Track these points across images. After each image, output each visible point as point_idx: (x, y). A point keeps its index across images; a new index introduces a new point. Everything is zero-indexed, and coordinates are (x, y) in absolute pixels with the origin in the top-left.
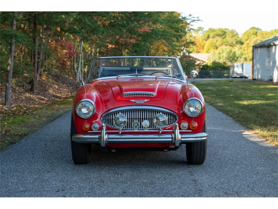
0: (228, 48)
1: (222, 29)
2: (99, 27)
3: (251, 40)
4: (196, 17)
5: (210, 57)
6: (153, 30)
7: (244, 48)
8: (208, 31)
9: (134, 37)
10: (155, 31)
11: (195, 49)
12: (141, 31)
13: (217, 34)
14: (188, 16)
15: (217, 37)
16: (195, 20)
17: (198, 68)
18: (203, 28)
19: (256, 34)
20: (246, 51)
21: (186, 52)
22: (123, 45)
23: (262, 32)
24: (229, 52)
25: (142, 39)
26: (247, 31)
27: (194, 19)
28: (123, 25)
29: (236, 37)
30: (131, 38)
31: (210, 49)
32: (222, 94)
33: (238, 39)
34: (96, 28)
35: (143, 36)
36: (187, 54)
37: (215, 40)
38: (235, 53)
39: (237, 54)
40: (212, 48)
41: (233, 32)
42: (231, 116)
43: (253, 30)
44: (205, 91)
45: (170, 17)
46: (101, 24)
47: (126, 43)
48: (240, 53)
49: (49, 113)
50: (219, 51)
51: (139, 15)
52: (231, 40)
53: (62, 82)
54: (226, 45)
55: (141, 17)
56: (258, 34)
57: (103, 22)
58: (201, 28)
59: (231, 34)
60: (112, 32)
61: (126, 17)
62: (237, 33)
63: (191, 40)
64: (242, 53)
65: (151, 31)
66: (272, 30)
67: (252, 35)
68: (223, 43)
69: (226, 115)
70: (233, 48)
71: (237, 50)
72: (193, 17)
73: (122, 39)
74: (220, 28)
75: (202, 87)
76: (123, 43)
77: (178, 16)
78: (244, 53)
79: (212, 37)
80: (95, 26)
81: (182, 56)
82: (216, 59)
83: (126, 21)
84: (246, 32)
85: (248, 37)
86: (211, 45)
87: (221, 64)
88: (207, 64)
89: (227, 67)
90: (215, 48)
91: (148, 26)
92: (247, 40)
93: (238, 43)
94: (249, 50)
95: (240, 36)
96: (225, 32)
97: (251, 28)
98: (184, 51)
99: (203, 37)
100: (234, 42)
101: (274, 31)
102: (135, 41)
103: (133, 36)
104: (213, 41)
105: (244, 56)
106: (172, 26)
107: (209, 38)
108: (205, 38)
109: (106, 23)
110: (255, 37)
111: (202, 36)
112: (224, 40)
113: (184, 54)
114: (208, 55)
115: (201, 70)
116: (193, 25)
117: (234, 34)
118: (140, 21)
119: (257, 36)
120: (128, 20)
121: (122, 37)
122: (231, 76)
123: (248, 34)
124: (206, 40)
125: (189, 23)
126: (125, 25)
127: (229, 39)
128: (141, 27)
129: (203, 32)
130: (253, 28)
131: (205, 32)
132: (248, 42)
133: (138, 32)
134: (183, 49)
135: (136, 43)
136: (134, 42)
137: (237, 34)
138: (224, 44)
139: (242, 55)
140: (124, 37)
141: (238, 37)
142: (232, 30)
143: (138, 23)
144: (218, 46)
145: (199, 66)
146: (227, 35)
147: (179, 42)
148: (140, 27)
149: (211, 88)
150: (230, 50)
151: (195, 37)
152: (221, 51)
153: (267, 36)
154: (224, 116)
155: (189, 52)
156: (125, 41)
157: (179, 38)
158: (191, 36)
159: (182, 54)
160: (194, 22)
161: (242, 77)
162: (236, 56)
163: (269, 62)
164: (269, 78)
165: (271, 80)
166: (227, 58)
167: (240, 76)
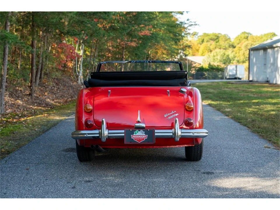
0: (222, 51)
1: (216, 34)
2: (99, 30)
3: (242, 44)
4: (193, 22)
5: (205, 59)
6: (152, 34)
7: (236, 51)
8: (203, 36)
9: (135, 40)
10: (155, 35)
11: (190, 52)
12: (141, 35)
13: (211, 38)
14: (186, 20)
15: (211, 41)
16: (192, 25)
17: (194, 70)
18: (198, 33)
19: (247, 38)
20: (237, 54)
21: (183, 55)
22: (124, 48)
23: (252, 36)
24: (223, 54)
25: (143, 43)
26: (239, 36)
27: (191, 23)
28: (124, 28)
29: (228, 41)
30: (131, 41)
31: (204, 52)
32: (224, 97)
33: (231, 43)
34: (97, 30)
35: (143, 39)
36: (184, 57)
37: (209, 44)
38: (228, 56)
39: (230, 57)
40: (207, 51)
41: (226, 37)
42: (245, 125)
43: (244, 34)
44: (207, 94)
45: (169, 22)
46: (102, 27)
47: (127, 46)
48: (233, 56)
49: (44, 121)
50: (214, 54)
51: (140, 19)
52: (224, 44)
53: (63, 85)
54: (220, 48)
55: (142, 20)
56: (249, 38)
57: (104, 25)
58: (196, 32)
59: (224, 38)
60: (112, 35)
61: (126, 21)
62: (229, 37)
63: (187, 44)
64: (235, 56)
65: (151, 35)
66: (262, 35)
67: (243, 39)
68: (216, 47)
69: (239, 124)
70: (226, 51)
71: (230, 53)
72: (191, 22)
73: (123, 43)
74: (213, 33)
75: (203, 89)
76: (124, 46)
77: (176, 21)
78: (237, 56)
79: (206, 41)
80: (95, 29)
81: (180, 59)
82: (211, 61)
83: (127, 24)
84: (237, 36)
85: (240, 41)
86: (205, 48)
87: (215, 66)
88: (202, 67)
89: (221, 69)
90: (209, 51)
91: (148, 30)
92: (238, 44)
93: (231, 47)
94: (240, 53)
95: (232, 40)
96: (218, 37)
97: (243, 33)
98: (181, 54)
99: (198, 42)
100: (227, 46)
101: (263, 35)
102: (136, 44)
103: (133, 40)
104: (207, 44)
105: (236, 59)
106: (171, 30)
107: (204, 42)
108: (200, 42)
109: (107, 26)
110: (246, 41)
111: (197, 40)
112: (218, 44)
113: (181, 57)
114: (203, 57)
115: (197, 72)
116: (190, 30)
117: (227, 39)
118: (141, 25)
119: (248, 40)
120: (129, 23)
121: (123, 40)
122: (226, 78)
123: (239, 38)
124: (201, 44)
125: (187, 28)
126: (126, 28)
127: (221, 42)
128: (142, 30)
129: (198, 37)
130: (244, 33)
131: (200, 36)
132: (239, 45)
133: (139, 35)
134: (180, 52)
135: (136, 46)
136: (135, 46)
137: (229, 39)
138: (218, 48)
139: (235, 57)
140: (125, 40)
141: (230, 41)
142: (225, 35)
143: (139, 26)
144: (212, 49)
145: (195, 68)
146: (220, 39)
147: (177, 45)
148: (140, 30)
149: (211, 91)
150: (223, 53)
151: (190, 41)
152: (215, 54)
153: (257, 40)
154: (237, 125)
155: (186, 55)
156: (126, 44)
157: (177, 41)
158: (187, 41)
159: (179, 57)
160: (191, 27)
161: (236, 78)
162: (229, 58)
163: (265, 65)
164: (265, 79)
165: (268, 82)
166: (220, 61)
167: (234, 78)
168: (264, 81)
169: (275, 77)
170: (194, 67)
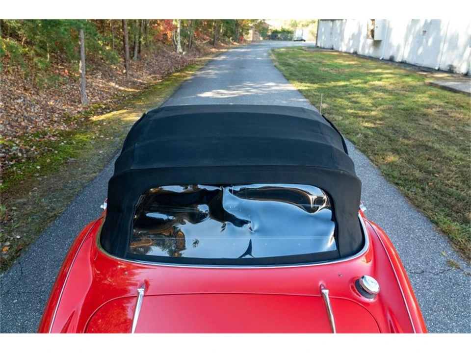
5: (279, 24)
24: (292, 19)
48: (299, 21)
81: (259, 23)
82: (283, 25)
87: (286, 29)
88: (277, 30)
89: (290, 31)
113: (261, 21)
115: (272, 33)
122: (294, 39)
159: (259, 21)
161: (302, 40)
162: (296, 22)
163: (331, 34)
164: (331, 47)
165: (332, 49)
166: (290, 25)
167: (300, 39)
168: (329, 48)
169: (341, 45)
170: (270, 30)
